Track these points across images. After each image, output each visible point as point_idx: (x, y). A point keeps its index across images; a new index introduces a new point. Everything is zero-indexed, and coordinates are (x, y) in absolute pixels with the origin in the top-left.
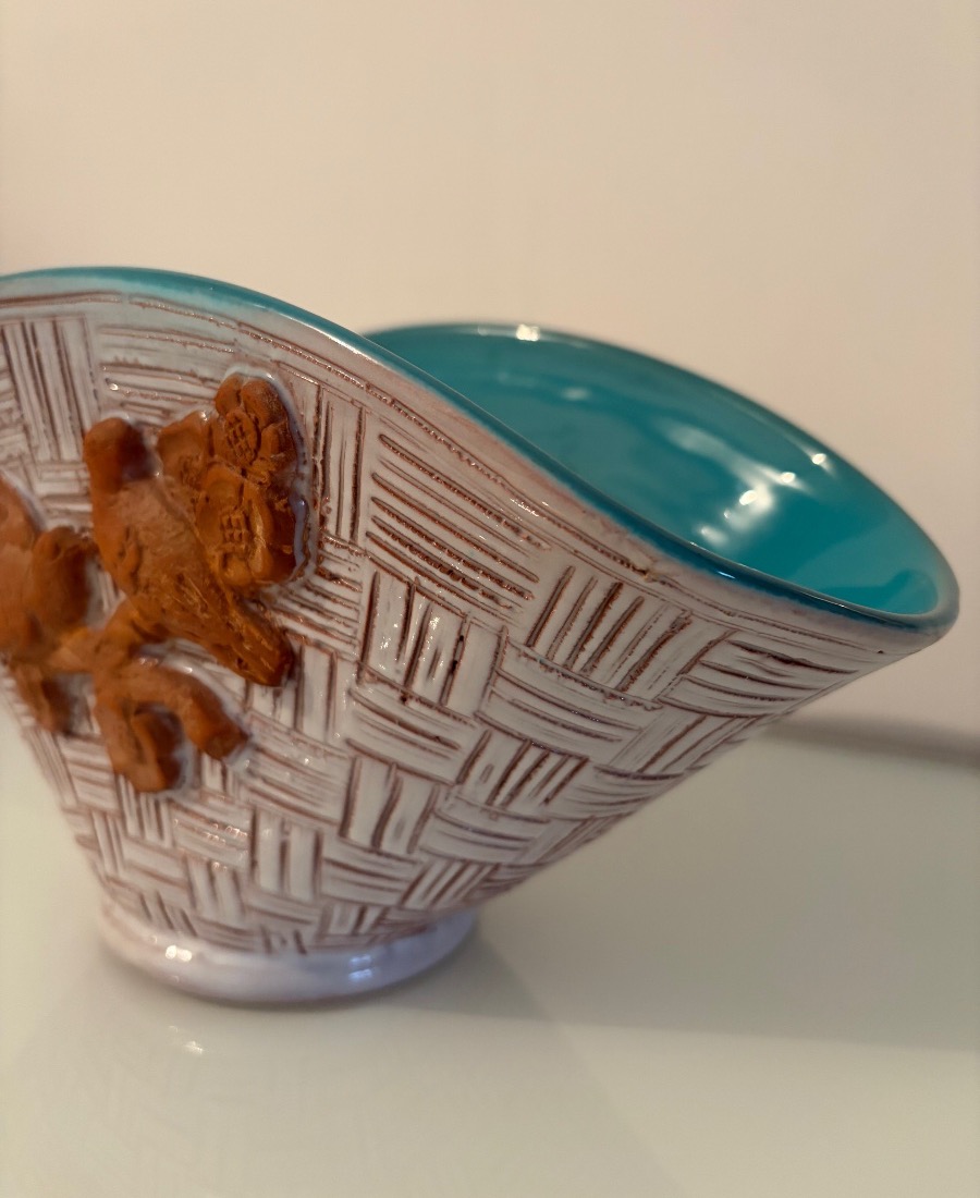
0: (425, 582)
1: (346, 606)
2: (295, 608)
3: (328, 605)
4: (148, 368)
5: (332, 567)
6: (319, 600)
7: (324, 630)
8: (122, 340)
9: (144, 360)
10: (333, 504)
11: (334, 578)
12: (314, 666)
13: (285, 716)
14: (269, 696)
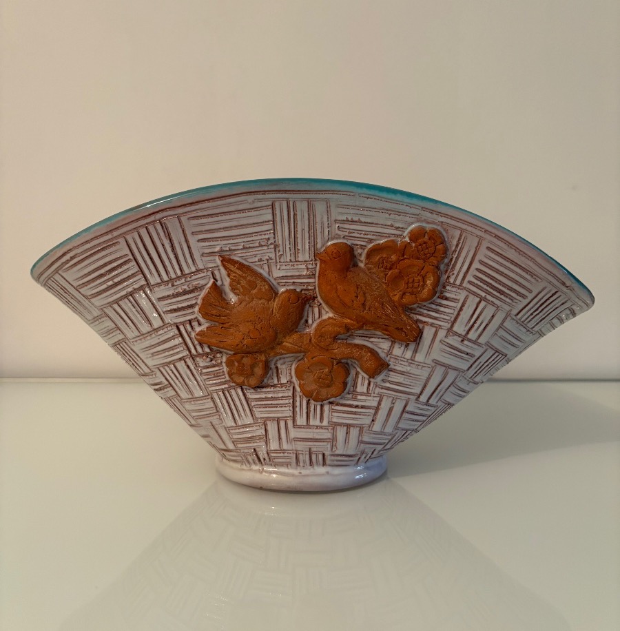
0: (488, 297)
1: (449, 309)
2: (425, 312)
3: (442, 309)
4: (365, 223)
5: (447, 295)
6: (438, 307)
7: (436, 318)
8: (352, 211)
9: (363, 219)
10: (456, 272)
11: (447, 299)
12: (428, 333)
13: (409, 354)
14: (403, 348)
